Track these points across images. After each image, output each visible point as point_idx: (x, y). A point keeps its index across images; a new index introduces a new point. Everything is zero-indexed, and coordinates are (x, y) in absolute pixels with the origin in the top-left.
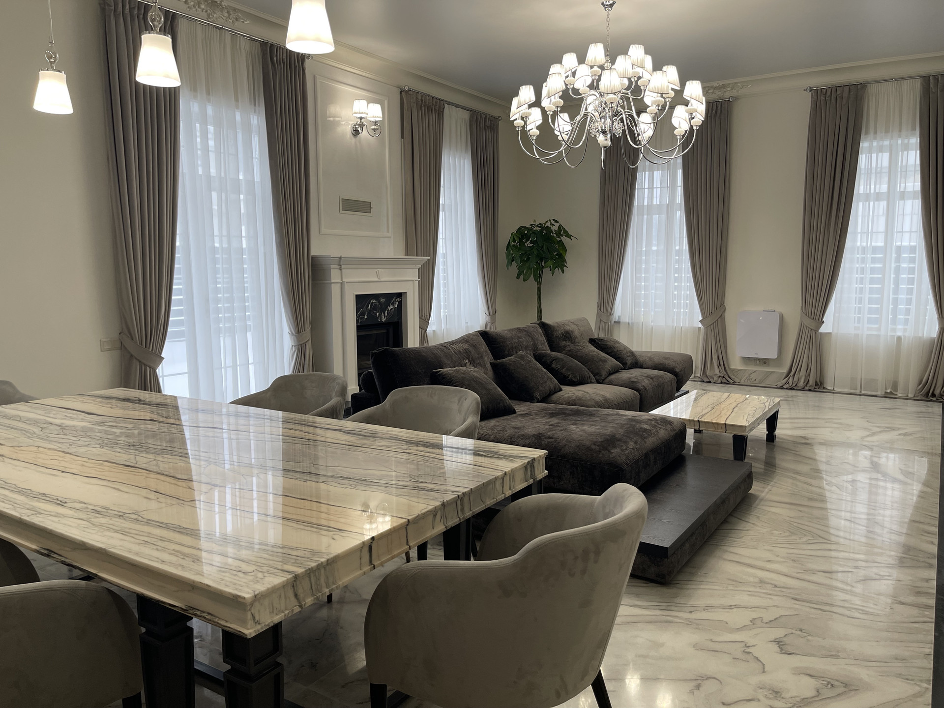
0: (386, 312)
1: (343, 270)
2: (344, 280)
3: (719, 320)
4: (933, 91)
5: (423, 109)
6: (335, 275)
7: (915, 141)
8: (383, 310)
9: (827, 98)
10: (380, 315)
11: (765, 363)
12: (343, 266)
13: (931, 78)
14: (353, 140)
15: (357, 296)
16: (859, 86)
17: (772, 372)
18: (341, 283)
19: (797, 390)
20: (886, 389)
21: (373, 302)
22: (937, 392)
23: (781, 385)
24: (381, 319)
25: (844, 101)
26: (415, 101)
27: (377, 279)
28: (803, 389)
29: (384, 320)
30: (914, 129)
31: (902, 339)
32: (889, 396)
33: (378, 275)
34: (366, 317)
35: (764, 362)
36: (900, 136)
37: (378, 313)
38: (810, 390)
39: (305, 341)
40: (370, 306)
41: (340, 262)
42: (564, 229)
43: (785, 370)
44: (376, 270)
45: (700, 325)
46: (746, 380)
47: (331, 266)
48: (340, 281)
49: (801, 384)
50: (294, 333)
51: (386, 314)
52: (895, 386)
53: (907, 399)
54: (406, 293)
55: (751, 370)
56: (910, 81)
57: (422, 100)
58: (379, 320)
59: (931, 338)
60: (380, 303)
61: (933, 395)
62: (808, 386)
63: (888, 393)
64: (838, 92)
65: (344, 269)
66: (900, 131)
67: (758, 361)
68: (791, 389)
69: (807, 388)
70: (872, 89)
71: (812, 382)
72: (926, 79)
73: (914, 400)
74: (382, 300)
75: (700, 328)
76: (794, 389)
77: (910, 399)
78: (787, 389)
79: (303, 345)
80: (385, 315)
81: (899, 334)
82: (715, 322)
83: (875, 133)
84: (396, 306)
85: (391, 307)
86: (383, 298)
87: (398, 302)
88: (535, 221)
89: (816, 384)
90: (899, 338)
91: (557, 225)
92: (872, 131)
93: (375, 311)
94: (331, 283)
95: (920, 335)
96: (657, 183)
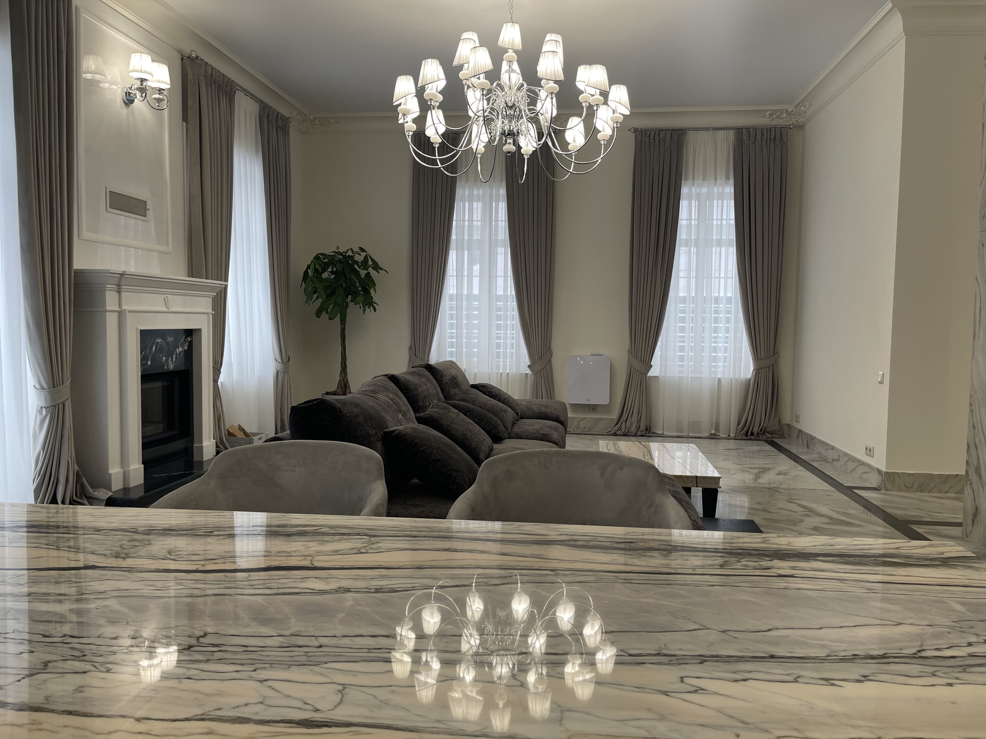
0: (174, 356)
1: (123, 293)
2: (124, 308)
3: (548, 365)
4: (746, 143)
5: (213, 86)
6: (111, 301)
7: (729, 190)
8: (170, 354)
9: (651, 141)
10: (167, 360)
11: (594, 410)
12: (123, 287)
13: (744, 130)
14: (124, 110)
15: (141, 331)
16: (680, 131)
17: (601, 419)
18: (120, 312)
19: (630, 436)
20: (710, 431)
21: (159, 341)
22: (755, 431)
23: (614, 432)
24: (168, 366)
25: (667, 145)
26: (203, 74)
27: (165, 309)
28: (635, 435)
29: (172, 367)
30: (727, 178)
31: (723, 381)
32: (713, 437)
33: (166, 303)
34: (149, 363)
35: (593, 408)
36: (716, 184)
37: (164, 358)
38: (643, 436)
39: (63, 400)
40: (154, 348)
41: (122, 281)
42: (373, 260)
43: (615, 416)
44: (165, 296)
45: (529, 371)
46: (575, 429)
47: (108, 286)
48: (117, 308)
49: (633, 429)
50: (45, 386)
51: (174, 359)
52: (717, 428)
53: (729, 439)
54: (201, 329)
55: (579, 417)
56: (724, 132)
57: (212, 75)
58: (166, 368)
59: (746, 379)
60: (167, 344)
61: (752, 434)
62: (639, 431)
63: (712, 434)
64: (661, 136)
65: (124, 291)
66: (716, 179)
67: (587, 408)
68: (624, 435)
69: (639, 433)
70: (691, 136)
71: (643, 427)
72: (739, 131)
73: (735, 439)
74: (170, 339)
75: (527, 374)
76: (627, 435)
77: (732, 439)
78: (620, 435)
79: (61, 406)
80: (172, 360)
81: (719, 376)
82: (544, 367)
83: (694, 179)
84: (186, 348)
85: (181, 349)
86: (171, 337)
87: (189, 342)
88: (338, 248)
89: (647, 430)
90: (719, 380)
91: (363, 254)
92: (691, 177)
93: (161, 355)
94: (106, 311)
95: (737, 377)
96: (477, 215)
